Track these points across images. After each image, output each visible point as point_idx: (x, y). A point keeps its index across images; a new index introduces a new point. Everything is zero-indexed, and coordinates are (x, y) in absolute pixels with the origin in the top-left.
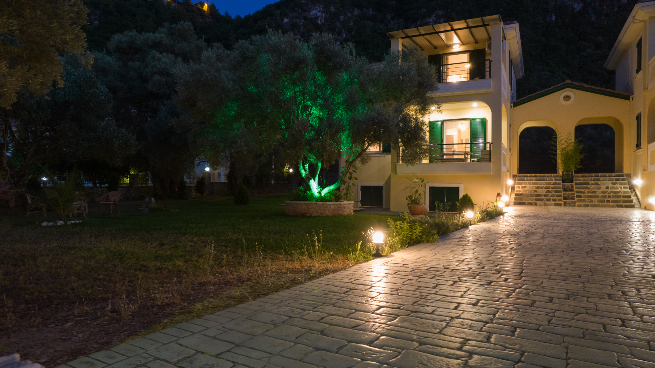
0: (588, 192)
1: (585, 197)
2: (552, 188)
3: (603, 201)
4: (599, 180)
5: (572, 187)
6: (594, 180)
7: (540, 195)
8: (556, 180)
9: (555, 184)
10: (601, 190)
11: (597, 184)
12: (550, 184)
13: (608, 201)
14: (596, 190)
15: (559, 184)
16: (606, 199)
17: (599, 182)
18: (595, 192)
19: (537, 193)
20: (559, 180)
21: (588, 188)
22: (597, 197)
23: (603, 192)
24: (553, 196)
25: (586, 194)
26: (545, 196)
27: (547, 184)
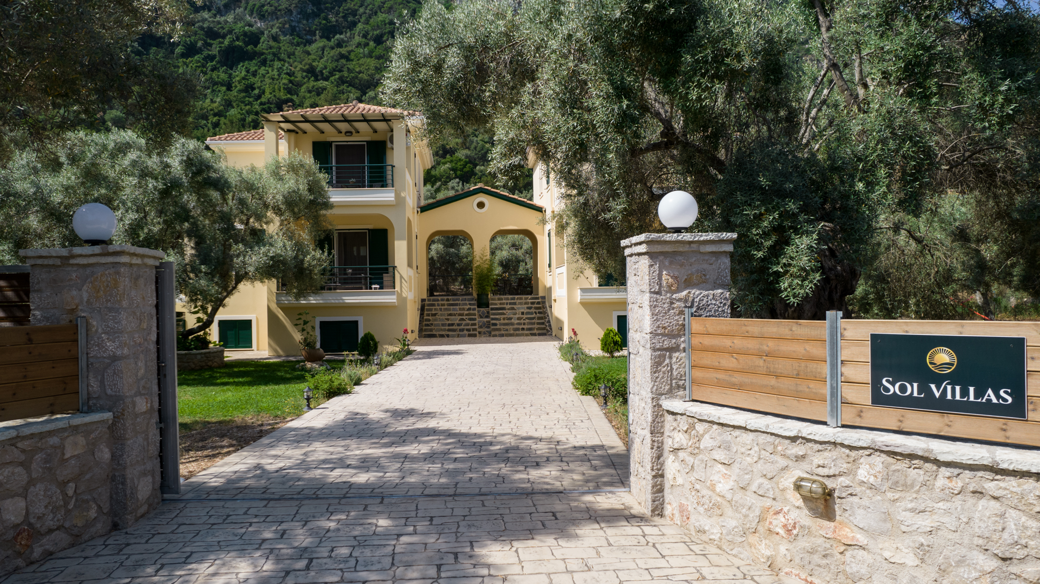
0: (504, 319)
1: (501, 324)
2: (467, 315)
3: (518, 329)
4: (515, 304)
5: (488, 312)
6: (510, 304)
7: (452, 325)
8: (470, 304)
9: (469, 309)
10: (517, 316)
11: (513, 309)
12: (464, 309)
13: (523, 329)
14: (512, 316)
15: (474, 309)
16: (521, 327)
17: (515, 306)
18: (510, 319)
19: (450, 322)
20: (473, 305)
21: (504, 314)
22: (512, 324)
23: (519, 319)
24: (467, 325)
25: (502, 321)
26: (459, 325)
27: (460, 309)
